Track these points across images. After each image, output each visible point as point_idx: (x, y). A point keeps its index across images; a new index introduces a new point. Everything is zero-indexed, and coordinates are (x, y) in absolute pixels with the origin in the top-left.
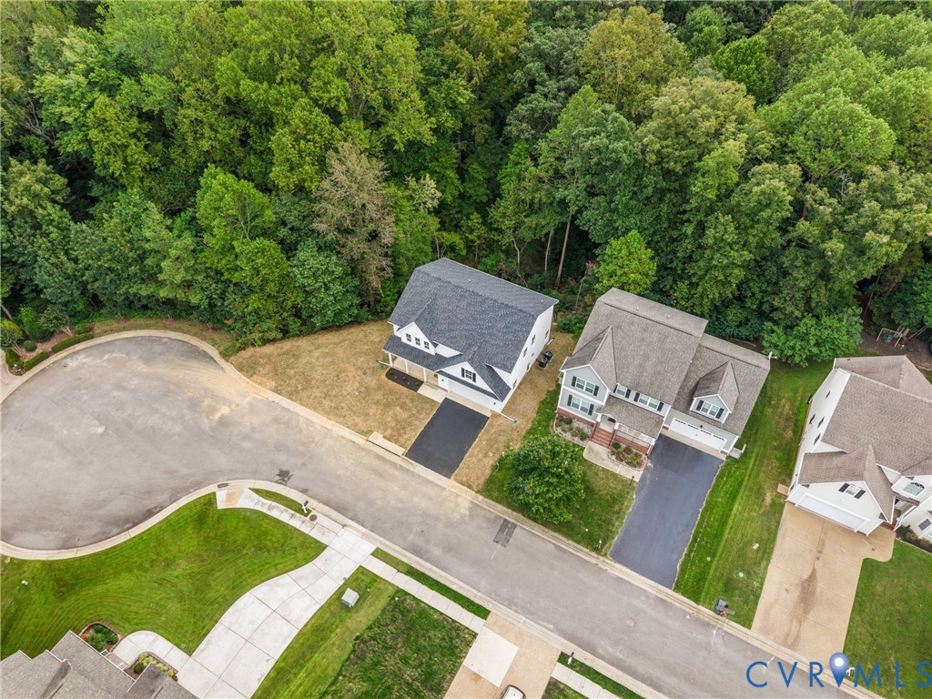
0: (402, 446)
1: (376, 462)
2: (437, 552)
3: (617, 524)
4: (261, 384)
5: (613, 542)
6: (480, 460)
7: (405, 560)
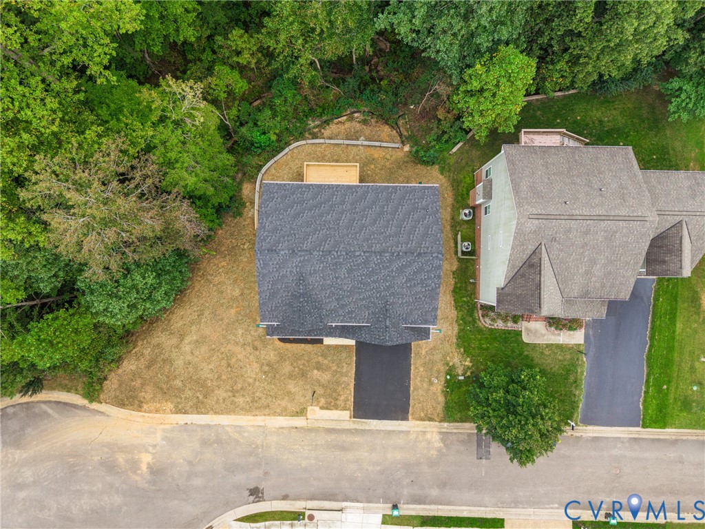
1: (330, 438)
3: (577, 393)
5: (579, 410)
7: (413, 513)
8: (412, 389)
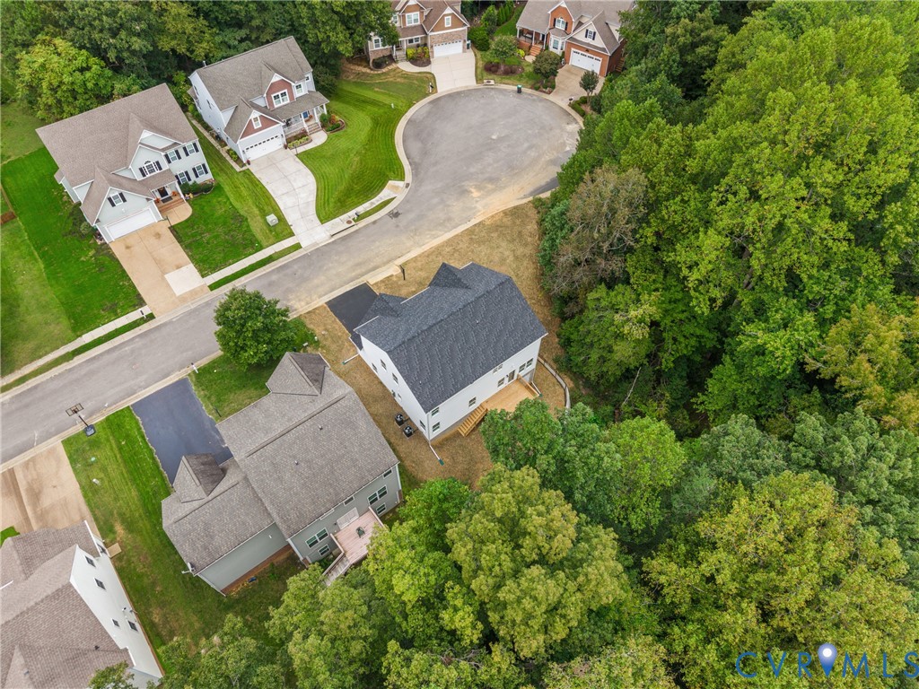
0: (376, 284)
1: (372, 265)
2: (274, 277)
3: (202, 393)
4: (492, 216)
5: (192, 384)
6: (325, 325)
7: (281, 259)
8: (338, 320)
